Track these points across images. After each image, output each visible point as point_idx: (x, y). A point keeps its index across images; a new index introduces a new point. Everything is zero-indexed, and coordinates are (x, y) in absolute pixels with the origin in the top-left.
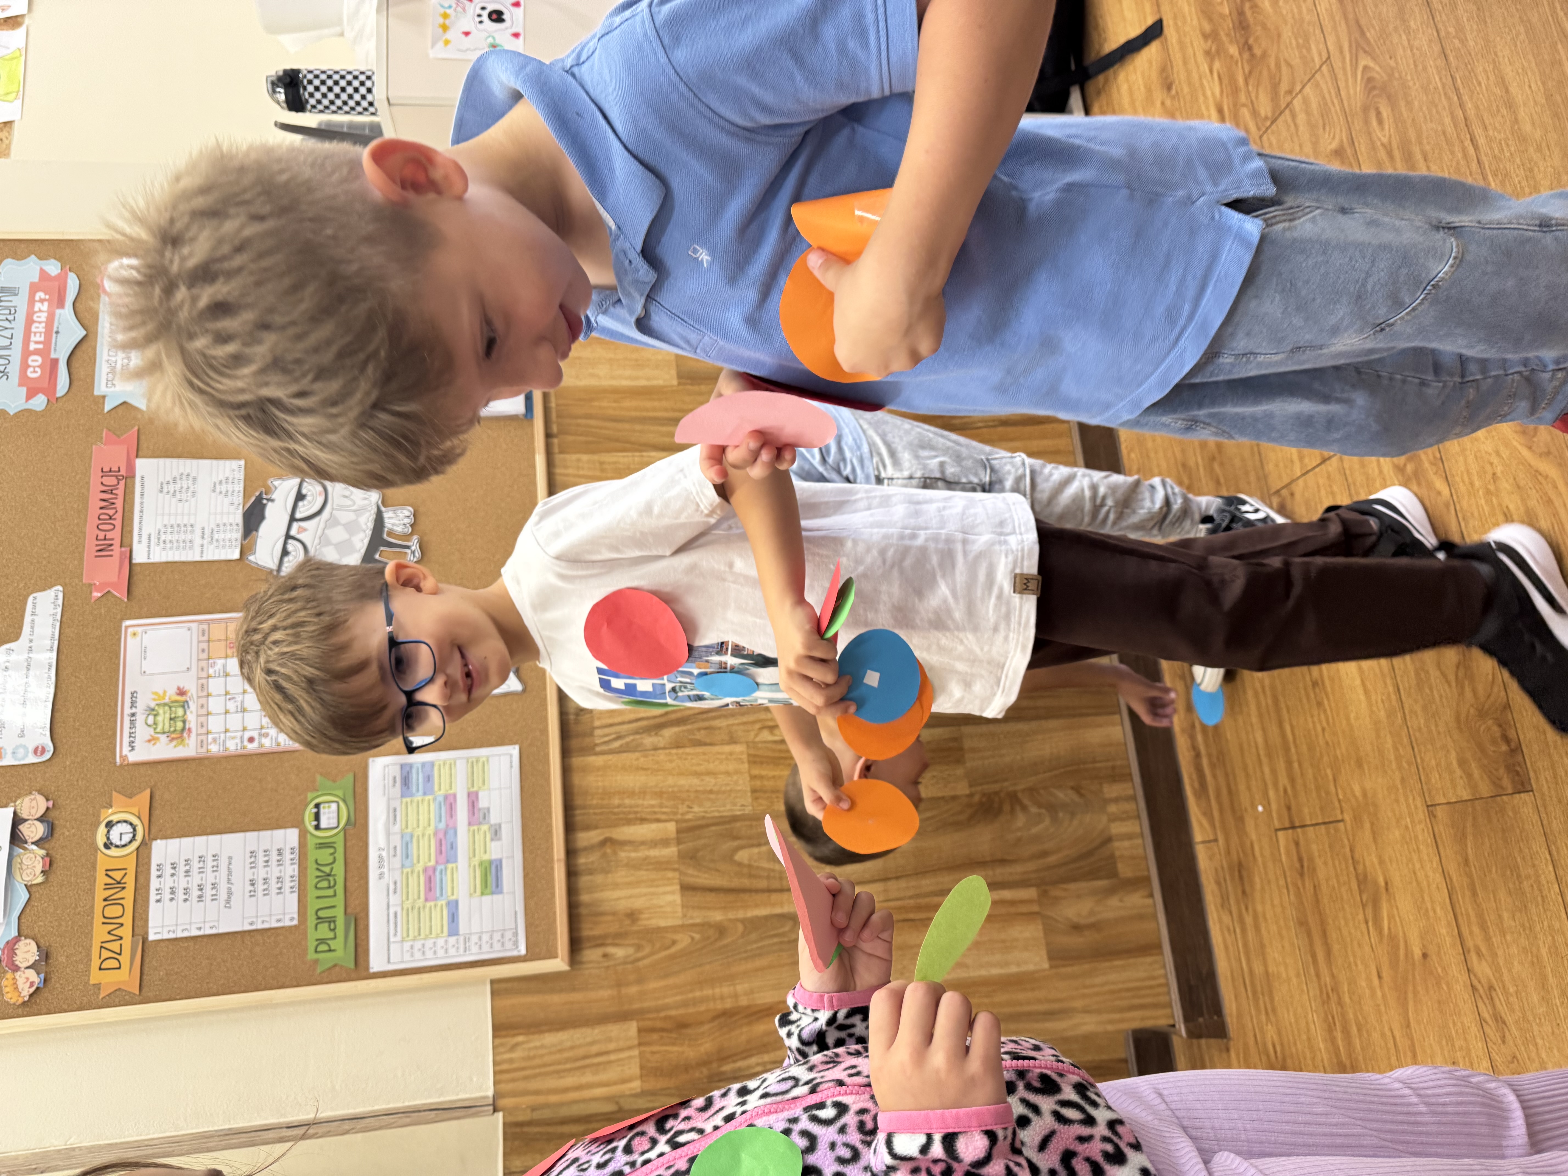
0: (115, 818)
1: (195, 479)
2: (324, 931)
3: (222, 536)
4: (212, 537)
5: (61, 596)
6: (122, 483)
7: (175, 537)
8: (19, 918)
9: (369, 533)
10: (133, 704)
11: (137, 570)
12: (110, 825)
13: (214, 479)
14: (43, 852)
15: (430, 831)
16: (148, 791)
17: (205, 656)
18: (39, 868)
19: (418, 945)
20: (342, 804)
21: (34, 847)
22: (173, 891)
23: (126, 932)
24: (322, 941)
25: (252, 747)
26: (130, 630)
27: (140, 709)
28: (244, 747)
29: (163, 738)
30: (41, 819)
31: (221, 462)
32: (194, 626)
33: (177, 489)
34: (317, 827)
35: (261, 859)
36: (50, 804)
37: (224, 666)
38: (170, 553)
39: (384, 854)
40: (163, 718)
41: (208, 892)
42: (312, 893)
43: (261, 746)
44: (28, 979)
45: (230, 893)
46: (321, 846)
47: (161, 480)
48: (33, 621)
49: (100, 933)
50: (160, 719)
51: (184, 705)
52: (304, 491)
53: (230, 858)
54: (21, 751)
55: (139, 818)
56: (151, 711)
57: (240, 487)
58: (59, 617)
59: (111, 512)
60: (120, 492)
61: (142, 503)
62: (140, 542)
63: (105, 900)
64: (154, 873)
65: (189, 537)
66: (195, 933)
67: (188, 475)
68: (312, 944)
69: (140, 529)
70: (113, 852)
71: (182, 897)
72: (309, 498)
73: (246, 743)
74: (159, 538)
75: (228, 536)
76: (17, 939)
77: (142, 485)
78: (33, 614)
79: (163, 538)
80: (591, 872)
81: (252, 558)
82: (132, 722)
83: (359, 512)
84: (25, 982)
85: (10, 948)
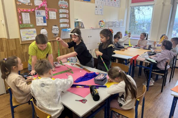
3: (51, 18)
8: (23, 3)
15: (31, 33)
16: (33, 13)
19: (22, 33)
20: (32, 27)
22: (25, 14)
26: (44, 11)
31: (56, 18)
34: (30, 25)
37: (42, 18)
39: (29, 30)
42: (26, 25)
45: (25, 19)
53: (28, 19)
59: (52, 10)
62: (50, 12)
65: (51, 15)
67: (55, 15)
77: (54, 12)
84: (18, 4)
85: (21, 2)
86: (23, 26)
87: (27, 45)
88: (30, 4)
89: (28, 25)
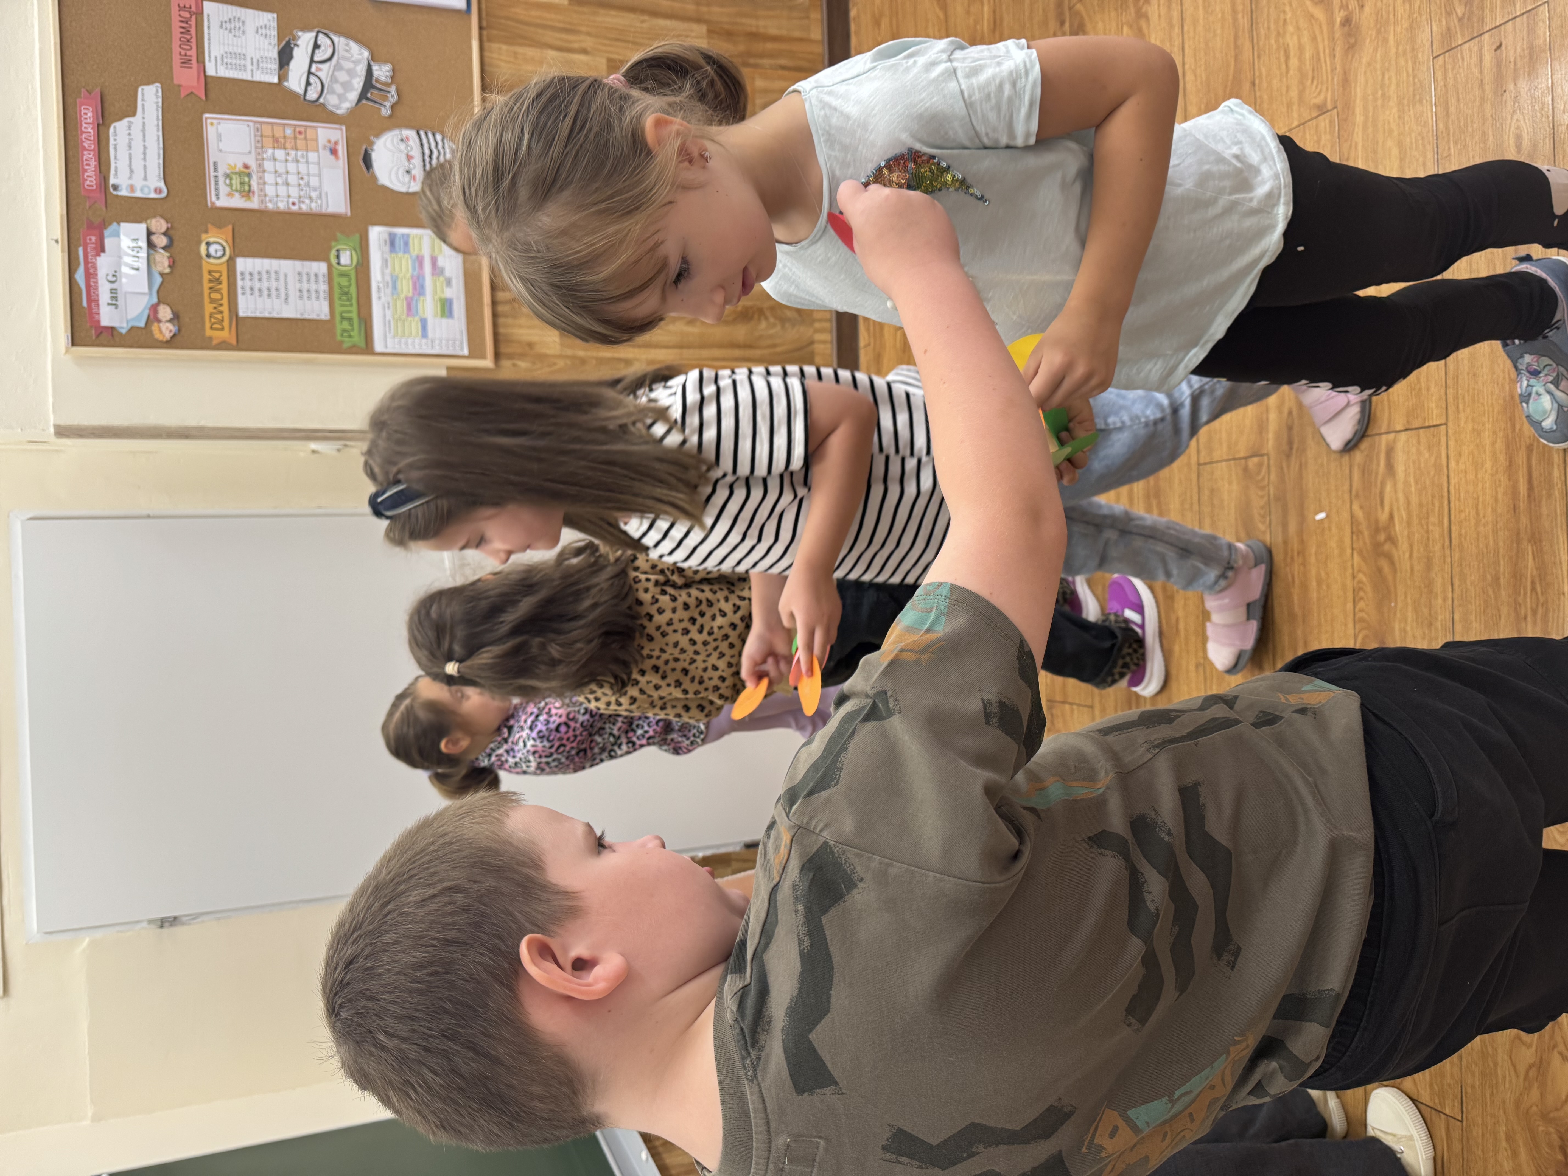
0: (211, 240)
1: (243, 22)
2: (346, 325)
3: (265, 65)
4: (258, 65)
5: (160, 90)
6: (194, 17)
7: (234, 61)
8: (158, 292)
9: (363, 78)
10: (216, 170)
11: (209, 80)
12: (208, 244)
13: (257, 24)
14: (167, 254)
15: (409, 275)
16: (230, 227)
17: (259, 145)
18: (166, 263)
19: (403, 340)
20: (354, 253)
21: (161, 251)
22: (252, 289)
23: (225, 308)
24: (344, 331)
25: (295, 208)
26: (209, 121)
27: (220, 173)
28: (289, 208)
29: (237, 195)
30: (165, 234)
31: (261, 13)
32: (251, 124)
33: (233, 26)
34: (339, 264)
35: (305, 278)
36: (169, 225)
37: (273, 154)
38: (231, 72)
39: (381, 285)
40: (236, 181)
41: (274, 293)
42: (337, 303)
43: (300, 208)
44: (167, 328)
45: (287, 295)
46: (343, 275)
47: (221, 19)
48: (143, 105)
49: (209, 308)
50: (234, 182)
51: (249, 175)
52: (319, 42)
53: (286, 276)
54: (146, 190)
55: (227, 241)
56: (227, 176)
57: (274, 33)
58: (160, 104)
59: (188, 37)
60: (193, 22)
61: (209, 34)
62: (210, 61)
63: (211, 288)
64: (239, 277)
65: (243, 63)
66: (267, 315)
67: (239, 19)
68: (339, 332)
69: (209, 52)
70: (212, 260)
71: (257, 293)
72: (322, 48)
73: (291, 205)
74: (222, 60)
75: (269, 66)
76: (157, 304)
77: (209, 21)
78: (143, 100)
79: (225, 60)
80: (506, 316)
81: (286, 84)
82: (216, 182)
83: (357, 62)
84: (166, 330)
85: (154, 308)
86: (350, 320)
87: (501, 320)
88: (161, 241)
89: (337, 280)
